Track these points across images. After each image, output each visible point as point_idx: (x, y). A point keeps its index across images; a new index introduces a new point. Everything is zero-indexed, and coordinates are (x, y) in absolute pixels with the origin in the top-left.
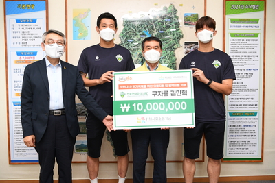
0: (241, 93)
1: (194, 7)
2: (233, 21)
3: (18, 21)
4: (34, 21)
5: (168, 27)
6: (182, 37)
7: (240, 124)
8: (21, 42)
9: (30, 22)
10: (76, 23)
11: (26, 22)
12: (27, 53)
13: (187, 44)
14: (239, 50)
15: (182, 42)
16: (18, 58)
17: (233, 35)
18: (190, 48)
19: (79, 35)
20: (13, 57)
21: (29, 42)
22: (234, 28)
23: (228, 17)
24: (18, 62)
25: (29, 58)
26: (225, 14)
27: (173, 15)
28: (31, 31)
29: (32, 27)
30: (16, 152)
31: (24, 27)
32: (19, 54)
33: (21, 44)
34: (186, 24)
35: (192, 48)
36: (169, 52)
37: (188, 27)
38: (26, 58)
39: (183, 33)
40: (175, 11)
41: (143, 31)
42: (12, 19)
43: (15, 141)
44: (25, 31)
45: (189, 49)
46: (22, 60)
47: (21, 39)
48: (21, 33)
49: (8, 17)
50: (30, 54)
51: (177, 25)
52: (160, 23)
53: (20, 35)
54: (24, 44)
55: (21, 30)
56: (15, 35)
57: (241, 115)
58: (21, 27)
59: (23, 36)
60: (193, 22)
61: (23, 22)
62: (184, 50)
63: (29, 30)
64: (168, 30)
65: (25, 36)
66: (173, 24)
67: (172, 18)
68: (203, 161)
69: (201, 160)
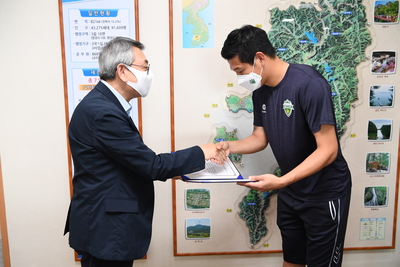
3: (84, 13)
4: (114, 13)
5: (347, 25)
6: (369, 42)
8: (91, 51)
9: (105, 15)
10: (188, 18)
11: (99, 15)
13: (376, 55)
15: (369, 51)
16: (85, 80)
18: (381, 61)
19: (194, 39)
24: (85, 87)
27: (356, 4)
29: (110, 25)
31: (96, 25)
32: (87, 73)
33: (91, 56)
34: (377, 20)
35: (385, 62)
36: (346, 69)
37: (380, 25)
39: (372, 36)
41: (305, 32)
42: (72, 10)
44: (97, 31)
45: (379, 64)
46: (94, 83)
47: (90, 46)
48: (90, 36)
49: (65, 6)
51: (363, 21)
52: (334, 19)
53: (88, 39)
55: (90, 31)
56: (79, 39)
58: (90, 25)
59: (94, 41)
60: (388, 17)
61: (93, 15)
62: (372, 66)
63: (103, 30)
64: (347, 31)
65: (97, 41)
66: (355, 19)
67: (354, 9)
68: (393, 247)
69: (390, 245)
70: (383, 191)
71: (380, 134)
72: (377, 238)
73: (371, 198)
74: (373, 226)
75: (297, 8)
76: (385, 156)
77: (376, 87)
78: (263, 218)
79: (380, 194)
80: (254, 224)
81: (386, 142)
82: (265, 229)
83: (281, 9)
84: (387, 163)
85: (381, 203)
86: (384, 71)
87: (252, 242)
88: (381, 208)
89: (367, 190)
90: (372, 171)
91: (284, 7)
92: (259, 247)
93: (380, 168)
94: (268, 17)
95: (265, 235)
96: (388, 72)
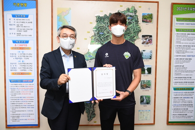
0: (182, 73)
1: (149, 9)
2: (178, 20)
3: (14, 16)
4: (27, 16)
5: (130, 23)
6: (140, 31)
7: (181, 97)
8: (16, 32)
9: (23, 17)
10: (60, 19)
11: (20, 17)
12: (21, 41)
13: (143, 36)
14: (182, 42)
15: (140, 35)
16: (13, 45)
17: (178, 30)
18: (146, 39)
20: (9, 44)
21: (23, 33)
22: (178, 25)
23: (175, 17)
24: (13, 48)
25: (22, 45)
26: (172, 14)
27: (134, 14)
28: (24, 25)
29: (25, 21)
30: (11, 118)
31: (19, 21)
32: (14, 42)
33: (16, 35)
34: (143, 21)
35: (147, 40)
37: (145, 23)
38: (20, 45)
39: (141, 28)
40: (135, 12)
42: (8, 14)
43: (11, 110)
44: (19, 24)
45: (145, 40)
46: (17, 46)
47: (16, 30)
48: (16, 26)
49: (5, 13)
50: (23, 43)
51: (137, 22)
53: (15, 27)
54: (19, 34)
55: (16, 24)
56: (11, 27)
57: (182, 90)
58: (16, 21)
59: (18, 28)
60: (148, 20)
61: (18, 17)
62: (142, 41)
63: (22, 23)
64: (130, 26)
65: (19, 28)
66: (134, 21)
67: (133, 16)
68: (154, 124)
69: (153, 123)
70: (149, 98)
71: (146, 71)
72: (146, 119)
73: (143, 101)
74: (145, 114)
75: (108, 15)
76: (149, 82)
77: (144, 51)
78: (93, 109)
79: (147, 99)
80: (89, 112)
81: (149, 75)
82: (95, 114)
83: (101, 16)
84: (150, 85)
85: (148, 103)
86: (147, 43)
87: (89, 120)
88: (148, 105)
89: (141, 97)
90: (143, 88)
91: (102, 15)
92: (92, 123)
93: (147, 87)
94: (95, 19)
95: (94, 117)
96: (149, 44)
